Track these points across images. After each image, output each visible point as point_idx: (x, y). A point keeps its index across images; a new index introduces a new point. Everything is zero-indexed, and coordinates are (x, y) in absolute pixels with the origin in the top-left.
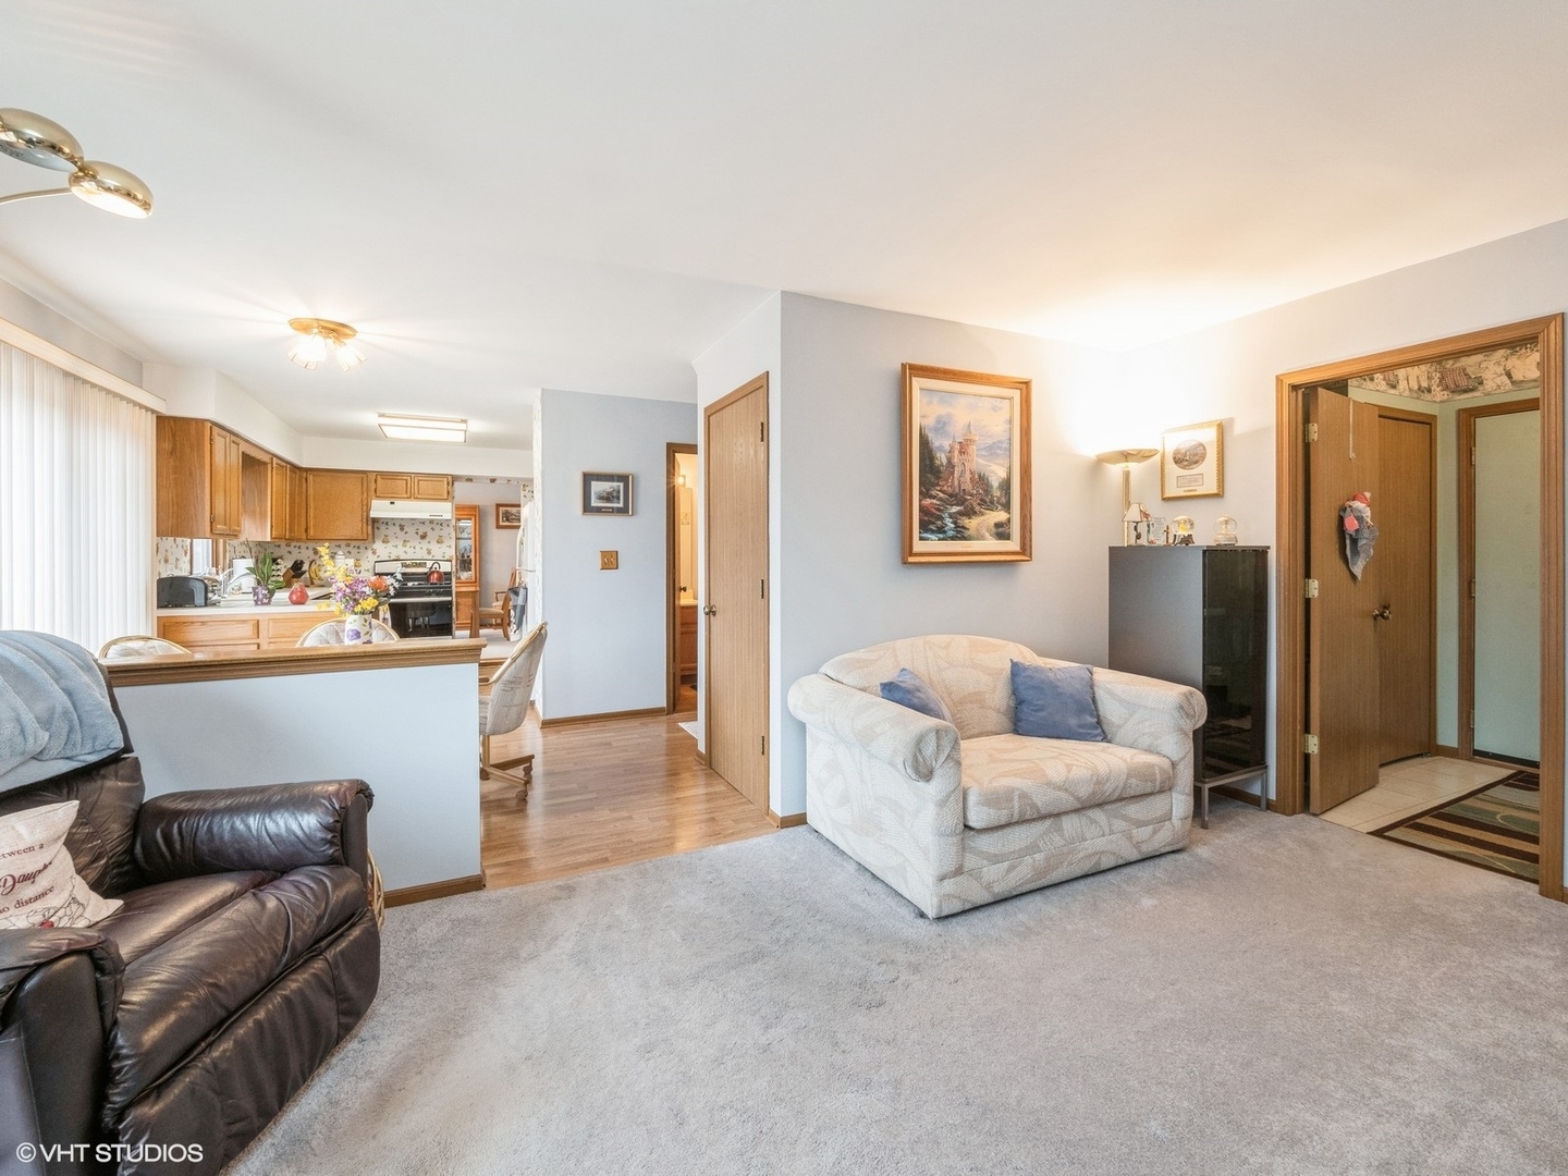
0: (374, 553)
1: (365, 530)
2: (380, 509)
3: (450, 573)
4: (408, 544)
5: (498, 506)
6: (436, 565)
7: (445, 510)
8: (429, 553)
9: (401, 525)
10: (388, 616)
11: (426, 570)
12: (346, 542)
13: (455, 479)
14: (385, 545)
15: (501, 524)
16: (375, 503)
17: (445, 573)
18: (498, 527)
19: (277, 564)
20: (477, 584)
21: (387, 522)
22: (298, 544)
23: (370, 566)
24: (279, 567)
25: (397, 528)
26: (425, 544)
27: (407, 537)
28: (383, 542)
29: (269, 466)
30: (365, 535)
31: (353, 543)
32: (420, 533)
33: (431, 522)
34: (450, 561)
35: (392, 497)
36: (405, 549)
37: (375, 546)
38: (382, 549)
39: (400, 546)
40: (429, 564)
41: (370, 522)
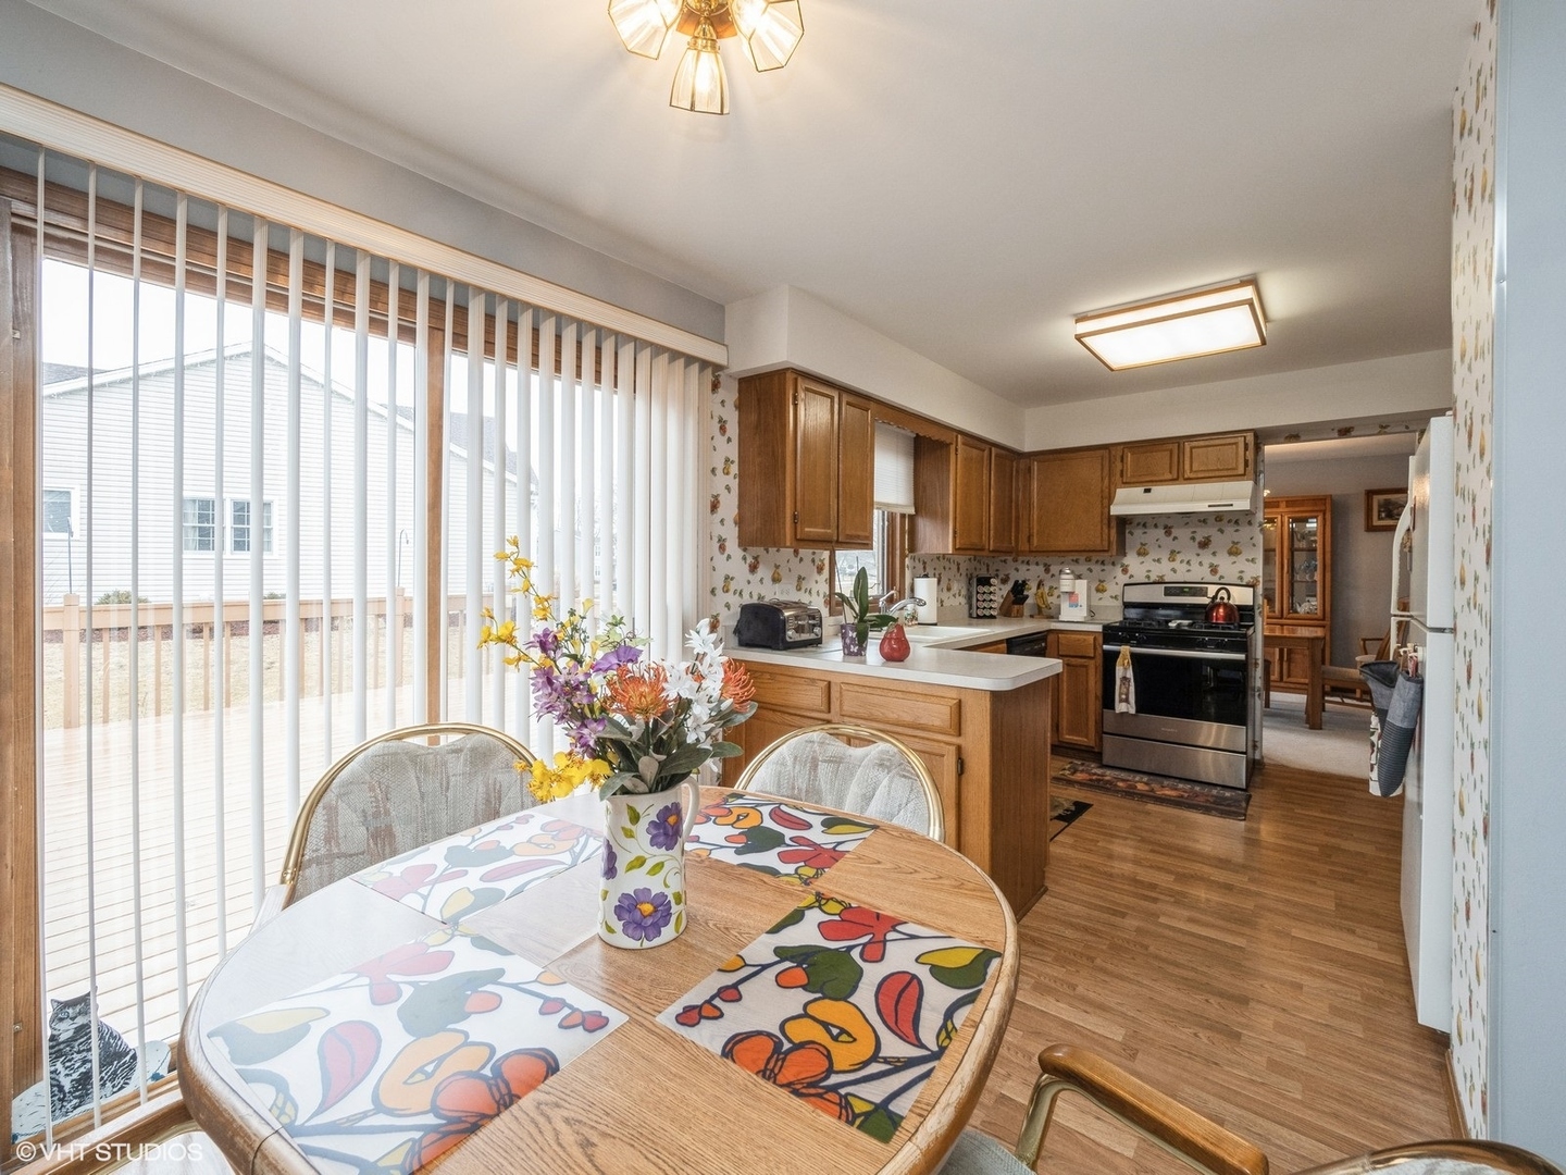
0: (1125, 571)
1: (1105, 537)
2: (1129, 501)
3: (1251, 609)
4: (1179, 558)
5: (1370, 494)
6: (1223, 594)
7: (1237, 495)
8: (1214, 570)
9: (1167, 524)
10: (1130, 674)
11: (1205, 601)
12: (1086, 555)
13: (1261, 437)
14: (1141, 559)
15: (1376, 522)
16: (1121, 493)
17: (1241, 608)
18: (1370, 528)
19: (991, 585)
20: (1327, 622)
21: (1146, 522)
22: (1026, 559)
23: (1117, 590)
24: (992, 589)
25: (1161, 532)
26: (1207, 559)
27: (1176, 546)
28: (1139, 554)
29: (953, 447)
30: (1105, 543)
31: (1095, 557)
32: (1199, 538)
33: (1219, 517)
34: (1253, 586)
35: (1147, 482)
36: (1173, 565)
37: (1126, 561)
38: (1137, 566)
39: (1165, 560)
40: (1212, 590)
41: (1114, 524)
